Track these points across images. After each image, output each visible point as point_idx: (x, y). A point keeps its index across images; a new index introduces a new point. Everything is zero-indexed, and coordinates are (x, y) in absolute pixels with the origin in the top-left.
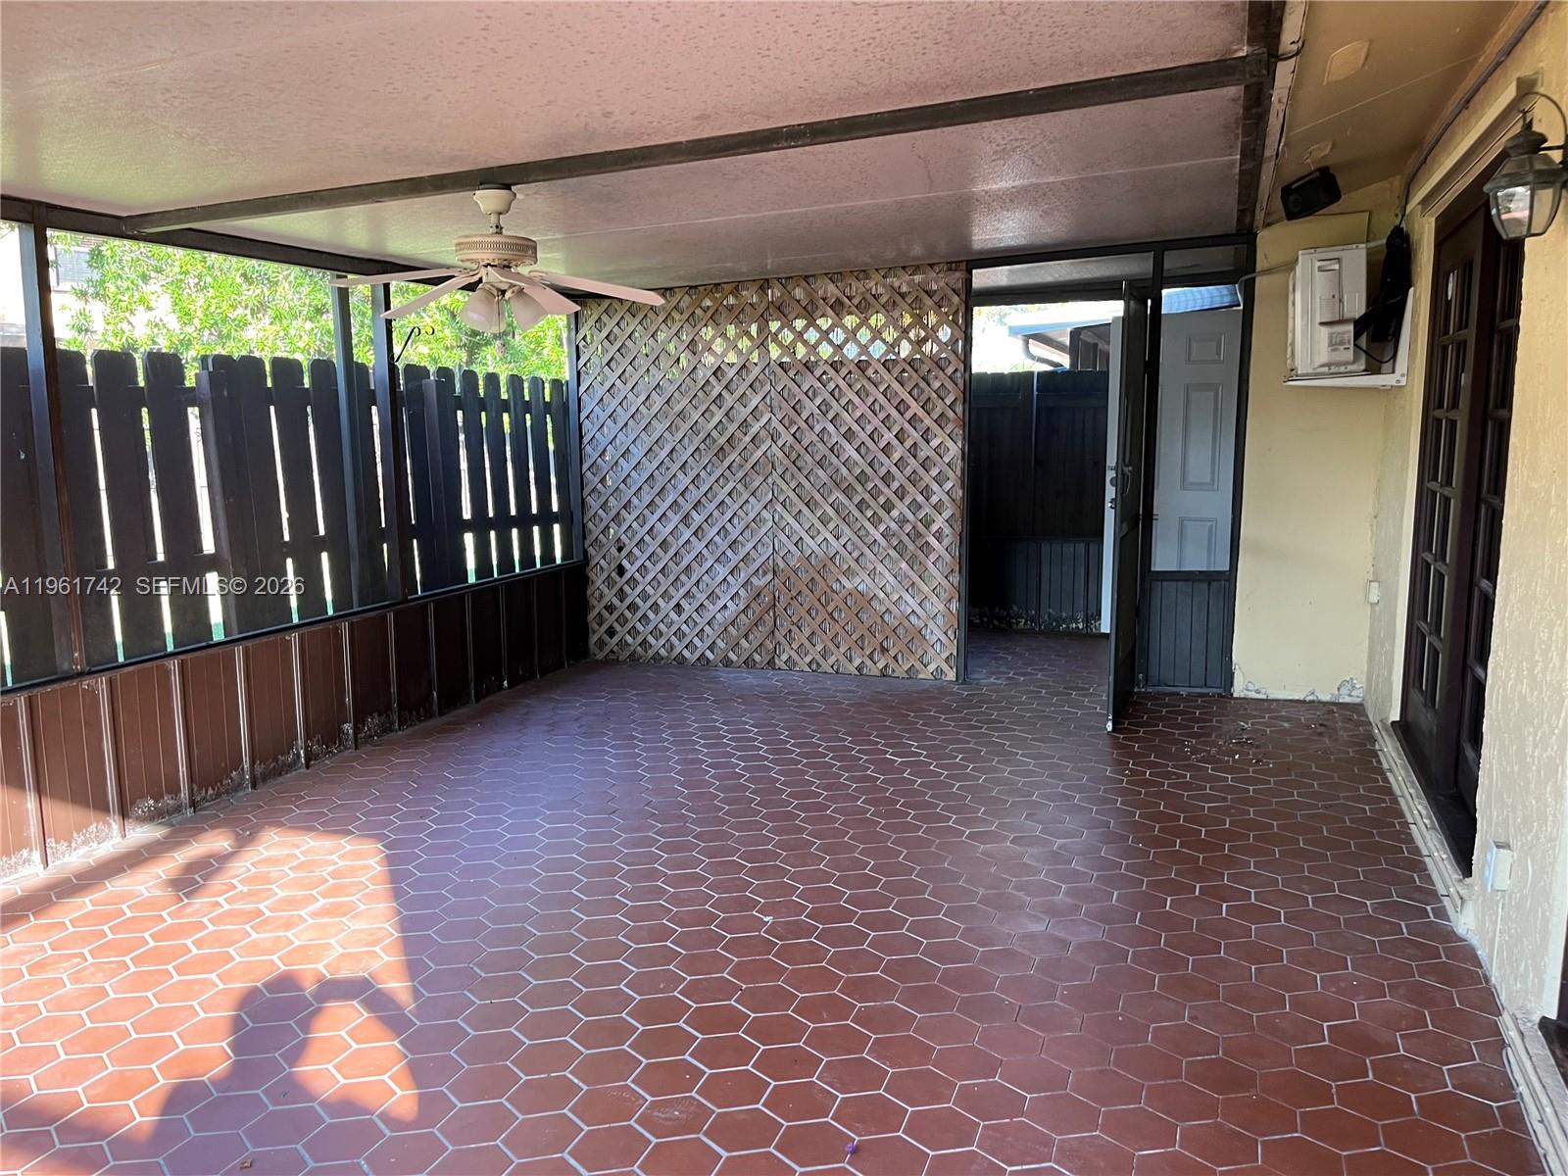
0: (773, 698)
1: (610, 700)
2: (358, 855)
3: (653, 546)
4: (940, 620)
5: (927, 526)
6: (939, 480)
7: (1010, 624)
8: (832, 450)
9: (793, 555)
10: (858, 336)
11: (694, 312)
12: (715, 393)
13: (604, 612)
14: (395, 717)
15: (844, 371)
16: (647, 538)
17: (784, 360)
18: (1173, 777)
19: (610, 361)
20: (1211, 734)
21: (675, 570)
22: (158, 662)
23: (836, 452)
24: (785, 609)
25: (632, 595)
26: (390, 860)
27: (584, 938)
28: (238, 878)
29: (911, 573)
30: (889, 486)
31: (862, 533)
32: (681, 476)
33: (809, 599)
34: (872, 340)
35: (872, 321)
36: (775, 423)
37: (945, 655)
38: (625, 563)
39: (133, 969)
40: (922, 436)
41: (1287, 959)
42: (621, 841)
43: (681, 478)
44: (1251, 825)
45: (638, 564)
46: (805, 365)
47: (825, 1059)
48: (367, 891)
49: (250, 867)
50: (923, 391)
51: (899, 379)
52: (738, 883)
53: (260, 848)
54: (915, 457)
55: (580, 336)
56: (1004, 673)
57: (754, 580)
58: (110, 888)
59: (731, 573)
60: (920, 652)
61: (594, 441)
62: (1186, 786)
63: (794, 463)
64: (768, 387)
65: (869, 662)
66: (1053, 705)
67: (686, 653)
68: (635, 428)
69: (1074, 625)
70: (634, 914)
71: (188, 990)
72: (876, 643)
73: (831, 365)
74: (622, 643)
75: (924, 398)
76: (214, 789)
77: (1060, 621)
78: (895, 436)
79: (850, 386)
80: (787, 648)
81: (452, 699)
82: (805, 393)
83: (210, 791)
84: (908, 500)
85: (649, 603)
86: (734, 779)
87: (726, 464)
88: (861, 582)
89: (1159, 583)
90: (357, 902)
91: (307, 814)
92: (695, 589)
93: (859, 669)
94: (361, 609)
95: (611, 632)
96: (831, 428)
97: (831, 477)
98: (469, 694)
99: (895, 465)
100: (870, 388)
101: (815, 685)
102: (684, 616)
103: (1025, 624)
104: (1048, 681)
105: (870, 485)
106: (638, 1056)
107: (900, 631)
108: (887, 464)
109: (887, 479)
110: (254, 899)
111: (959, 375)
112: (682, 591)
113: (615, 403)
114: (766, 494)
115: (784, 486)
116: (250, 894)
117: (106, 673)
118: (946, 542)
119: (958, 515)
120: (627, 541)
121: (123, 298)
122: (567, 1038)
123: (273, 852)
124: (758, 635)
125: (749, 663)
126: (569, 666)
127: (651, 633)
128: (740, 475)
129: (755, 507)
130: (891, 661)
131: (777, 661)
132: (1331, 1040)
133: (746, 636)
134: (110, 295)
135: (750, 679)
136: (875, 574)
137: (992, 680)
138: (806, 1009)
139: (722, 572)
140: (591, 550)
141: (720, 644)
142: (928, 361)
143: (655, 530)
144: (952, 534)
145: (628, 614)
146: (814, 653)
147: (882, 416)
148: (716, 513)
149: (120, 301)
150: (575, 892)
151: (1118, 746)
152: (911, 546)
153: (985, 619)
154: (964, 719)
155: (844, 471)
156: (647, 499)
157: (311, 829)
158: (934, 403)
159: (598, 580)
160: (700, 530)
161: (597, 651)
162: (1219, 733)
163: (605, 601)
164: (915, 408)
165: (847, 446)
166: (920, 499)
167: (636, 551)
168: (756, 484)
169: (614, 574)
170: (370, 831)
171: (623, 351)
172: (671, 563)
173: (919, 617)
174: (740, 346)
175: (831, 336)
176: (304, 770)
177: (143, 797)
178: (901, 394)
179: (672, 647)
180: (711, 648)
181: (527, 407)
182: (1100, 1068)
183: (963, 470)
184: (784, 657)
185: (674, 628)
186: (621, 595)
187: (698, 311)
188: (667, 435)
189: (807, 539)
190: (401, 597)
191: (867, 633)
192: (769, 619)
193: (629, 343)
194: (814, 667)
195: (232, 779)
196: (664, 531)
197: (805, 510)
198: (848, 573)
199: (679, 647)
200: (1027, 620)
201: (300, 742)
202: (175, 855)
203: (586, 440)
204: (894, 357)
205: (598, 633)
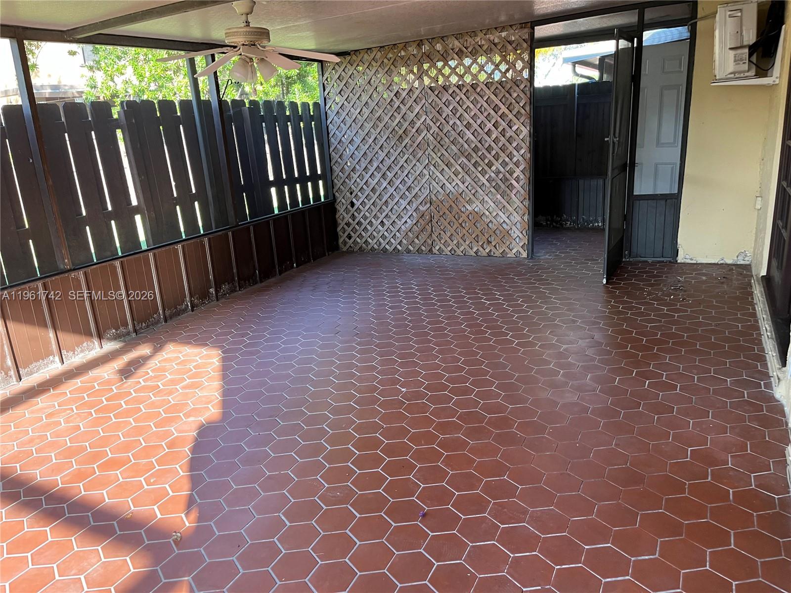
0: (429, 270)
1: (346, 273)
2: (209, 357)
3: (368, 191)
4: (518, 225)
5: (511, 175)
6: (517, 149)
7: (562, 225)
8: (459, 134)
9: (440, 193)
10: (471, 70)
11: (383, 61)
12: (396, 106)
13: (345, 226)
14: (237, 285)
15: (464, 90)
16: (365, 187)
17: (432, 85)
18: (634, 309)
19: (340, 91)
20: (660, 284)
21: (380, 203)
22: (110, 262)
23: (461, 135)
24: (437, 222)
25: (359, 217)
26: (224, 359)
27: (310, 400)
28: (151, 369)
29: (502, 200)
30: (490, 153)
31: (476, 180)
32: (380, 152)
33: (450, 216)
34: (479, 72)
35: (479, 60)
36: (428, 121)
37: (521, 244)
38: (354, 200)
39: (94, 416)
40: (507, 124)
41: (676, 412)
42: (338, 349)
43: (381, 154)
44: (672, 336)
45: (361, 200)
46: (443, 87)
47: (419, 466)
48: (210, 375)
49: (157, 363)
50: (507, 99)
51: (494, 92)
52: (393, 370)
53: (164, 353)
54: (504, 136)
55: (325, 78)
56: (554, 252)
57: (421, 208)
58: (91, 374)
59: (408, 204)
60: (508, 243)
61: (335, 135)
62: (641, 314)
63: (439, 142)
64: (424, 101)
65: (481, 249)
66: (576, 269)
67: (387, 247)
68: (355, 128)
69: (597, 224)
70: (338, 388)
71: (118, 426)
72: (484, 239)
73: (457, 87)
74: (355, 242)
75: (508, 103)
76: (145, 324)
77: (589, 222)
78: (493, 125)
79: (468, 98)
80: (439, 243)
81: (267, 273)
82: (444, 104)
83: (144, 325)
84: (500, 161)
85: (368, 221)
86: (400, 314)
87: (403, 144)
88: (476, 206)
89: (638, 202)
90: (204, 381)
91: (189, 335)
92: (390, 213)
93: (476, 253)
94: (216, 230)
95: (349, 237)
96: (458, 122)
97: (459, 150)
98: (276, 271)
99: (493, 141)
100: (479, 98)
101: (452, 262)
102: (386, 228)
103: (570, 224)
104: (577, 256)
105: (480, 153)
106: (325, 463)
107: (498, 232)
108: (489, 141)
109: (489, 149)
110: (156, 380)
111: (527, 89)
112: (384, 214)
113: (344, 114)
114: (425, 160)
115: (434, 156)
116: (155, 377)
117: (82, 269)
118: (521, 183)
119: (528, 168)
120: (355, 189)
121: (108, 69)
122: (292, 453)
123: (169, 356)
124: (423, 236)
125: (419, 251)
126: (328, 255)
127: (369, 237)
128: (411, 150)
129: (419, 168)
130: (493, 248)
131: (433, 250)
132: (690, 458)
133: (417, 237)
134: (103, 68)
135: (419, 260)
136: (484, 202)
137: (547, 257)
138: (415, 439)
139: (404, 203)
140: (337, 194)
141: (404, 241)
142: (510, 82)
143: (368, 182)
144: (525, 179)
145: (357, 227)
146: (452, 245)
147: (486, 114)
148: (399, 172)
149: (107, 71)
150: (311, 376)
151: (609, 292)
152: (503, 186)
153: (549, 223)
154: (527, 279)
155: (466, 146)
156: (363, 166)
157: (190, 343)
158: (514, 106)
159: (341, 209)
160: (391, 181)
161: (343, 247)
162: (665, 283)
163: (346, 220)
164: (503, 109)
165: (467, 132)
166: (507, 159)
167: (359, 194)
168: (420, 155)
169: (349, 206)
170: (218, 345)
171: (347, 85)
172: (377, 200)
173: (507, 225)
174: (408, 78)
175: (457, 70)
176: (191, 312)
177: (109, 329)
178: (496, 101)
179: (380, 244)
180: (400, 243)
181: (301, 119)
182: (561, 472)
183: (530, 142)
184: (437, 248)
185: (381, 234)
186: (353, 217)
187: (386, 61)
188: (372, 130)
189: (447, 184)
190: (235, 224)
191: (480, 234)
192: (429, 228)
193: (350, 80)
194: (453, 252)
195: (154, 318)
196: (373, 183)
197: (446, 168)
198: (470, 202)
199: (383, 243)
200: (571, 222)
201: (188, 299)
202: (124, 357)
203: (331, 135)
204: (491, 81)
205: (343, 237)
